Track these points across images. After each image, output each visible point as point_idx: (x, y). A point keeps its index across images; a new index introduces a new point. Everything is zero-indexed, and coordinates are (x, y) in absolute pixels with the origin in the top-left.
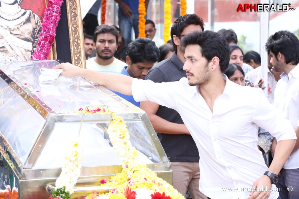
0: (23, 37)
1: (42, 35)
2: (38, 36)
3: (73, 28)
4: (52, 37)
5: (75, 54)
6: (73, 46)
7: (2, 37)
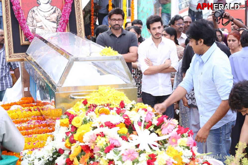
0: (52, 21)
1: (62, 19)
2: (60, 20)
3: (78, 15)
4: (67, 20)
5: (79, 29)
6: (78, 25)
7: (41, 21)
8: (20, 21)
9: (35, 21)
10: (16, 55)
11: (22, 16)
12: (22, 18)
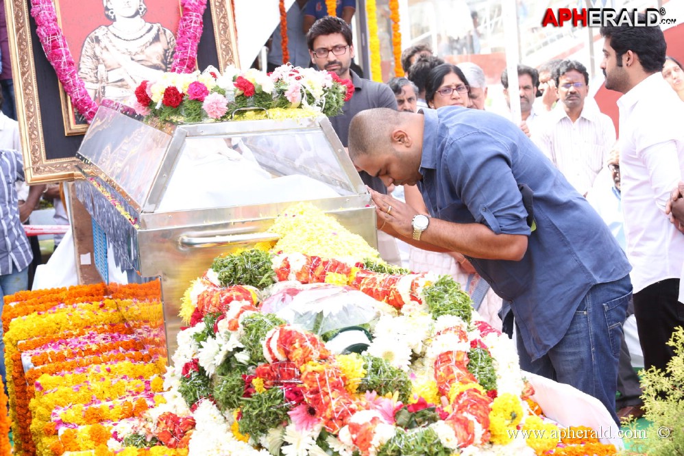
0: (150, 64)
3: (222, 45)
4: (192, 60)
7: (120, 66)
8: (59, 67)
9: (101, 67)
10: (52, 165)
11: (64, 54)
12: (64, 59)
